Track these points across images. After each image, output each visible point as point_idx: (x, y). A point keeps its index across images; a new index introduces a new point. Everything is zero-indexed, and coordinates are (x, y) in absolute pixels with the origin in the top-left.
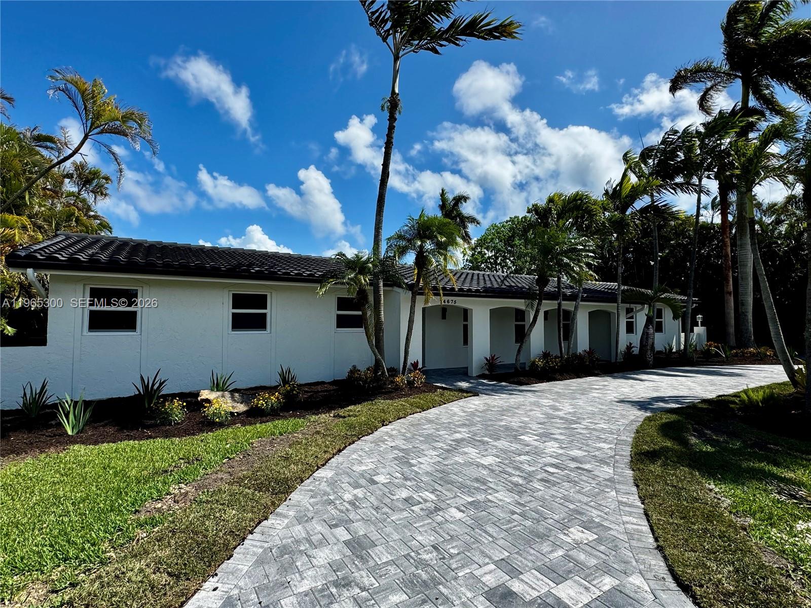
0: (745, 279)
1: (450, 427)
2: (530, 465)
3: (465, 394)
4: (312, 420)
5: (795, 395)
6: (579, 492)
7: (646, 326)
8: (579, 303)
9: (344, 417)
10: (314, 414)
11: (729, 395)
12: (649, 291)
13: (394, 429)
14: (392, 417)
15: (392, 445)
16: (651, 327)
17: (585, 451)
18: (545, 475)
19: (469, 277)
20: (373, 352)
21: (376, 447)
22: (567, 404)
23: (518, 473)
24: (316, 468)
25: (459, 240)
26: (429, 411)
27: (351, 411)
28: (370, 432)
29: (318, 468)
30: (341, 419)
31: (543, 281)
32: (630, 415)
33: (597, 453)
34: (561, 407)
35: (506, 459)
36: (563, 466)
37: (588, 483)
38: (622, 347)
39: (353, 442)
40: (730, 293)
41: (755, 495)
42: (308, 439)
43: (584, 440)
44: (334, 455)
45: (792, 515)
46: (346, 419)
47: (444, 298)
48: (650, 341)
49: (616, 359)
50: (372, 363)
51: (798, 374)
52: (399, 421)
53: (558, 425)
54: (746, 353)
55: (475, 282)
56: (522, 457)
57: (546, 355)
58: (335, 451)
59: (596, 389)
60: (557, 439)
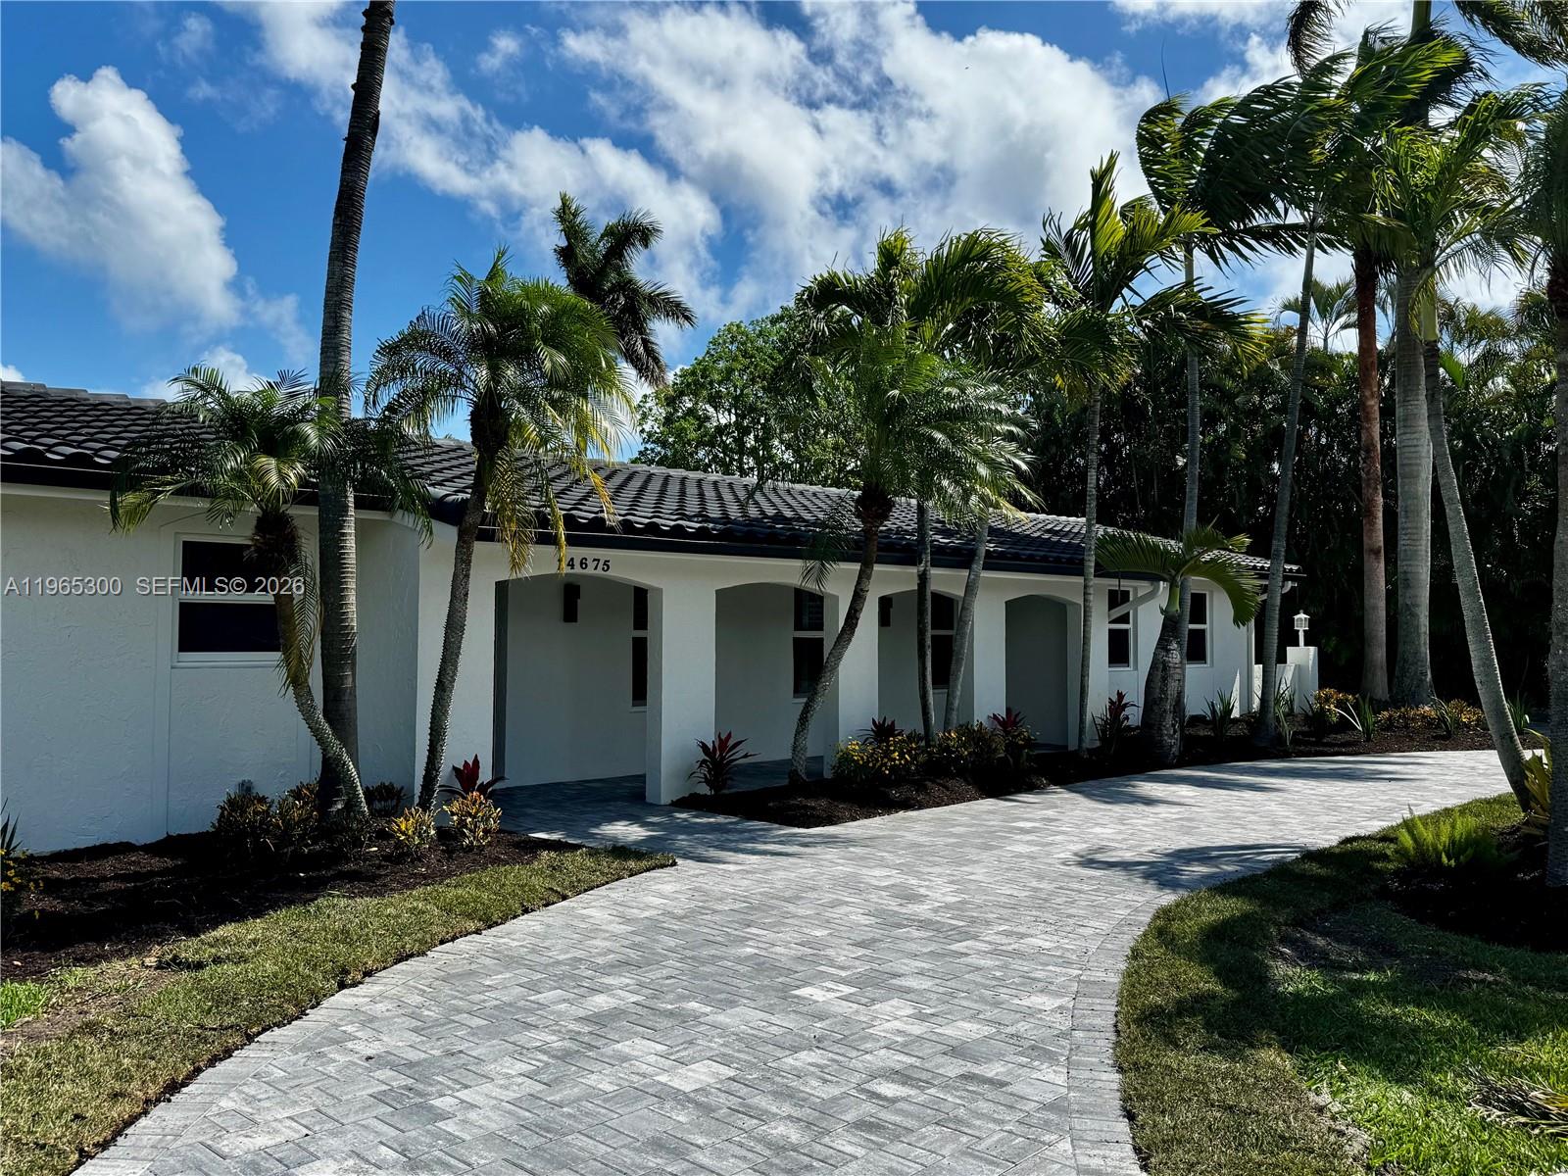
0: (1413, 513)
1: (575, 977)
2: (825, 1081)
3: (632, 864)
4: (71, 984)
5: (1525, 830)
6: (968, 1152)
7: (1163, 644)
8: (977, 576)
9: (199, 966)
10: (82, 960)
11: (1369, 838)
12: (1173, 542)
13: (383, 996)
14: (377, 953)
15: (370, 1052)
16: (1175, 645)
17: (989, 1022)
18: (868, 1108)
19: (655, 486)
20: (316, 732)
21: (312, 1064)
22: (939, 881)
23: (787, 1109)
24: (74, 1157)
25: (627, 370)
26: (510, 925)
27: (225, 942)
28: (292, 1010)
29: (84, 1156)
30: (185, 974)
31: (875, 504)
32: (1116, 905)
33: (1022, 1027)
34: (922, 891)
35: (752, 1066)
36: (924, 1076)
37: (995, 1121)
38: (1097, 705)
39: (228, 1053)
40: (1377, 553)
41: (1427, 1113)
42: (47, 1055)
43: (986, 987)
44: (149, 1103)
45: (1513, 1158)
46: (205, 973)
47: (568, 552)
48: (1173, 687)
49: (1081, 740)
50: (309, 772)
51: (1532, 772)
52: (399, 967)
53: (913, 947)
54: (1413, 719)
55: (670, 504)
56: (803, 1055)
57: (883, 731)
58: (152, 1090)
59: (1027, 832)
60: (908, 990)
